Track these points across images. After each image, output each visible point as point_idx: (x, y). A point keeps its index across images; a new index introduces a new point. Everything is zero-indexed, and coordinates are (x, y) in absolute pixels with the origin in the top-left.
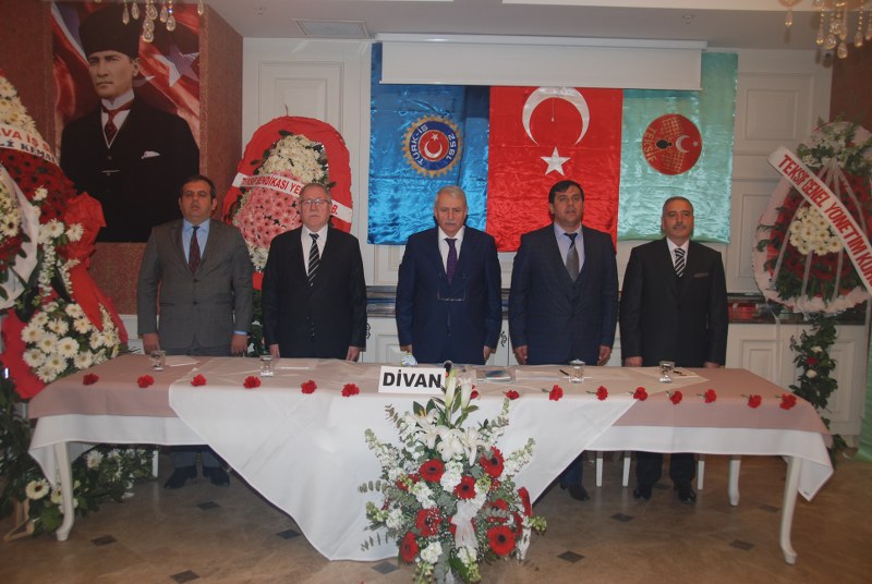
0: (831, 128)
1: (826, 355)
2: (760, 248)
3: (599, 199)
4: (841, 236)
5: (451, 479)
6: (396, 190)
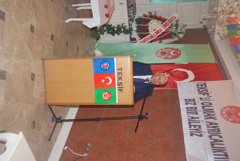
0: (184, 28)
1: (121, 32)
4: (154, 33)
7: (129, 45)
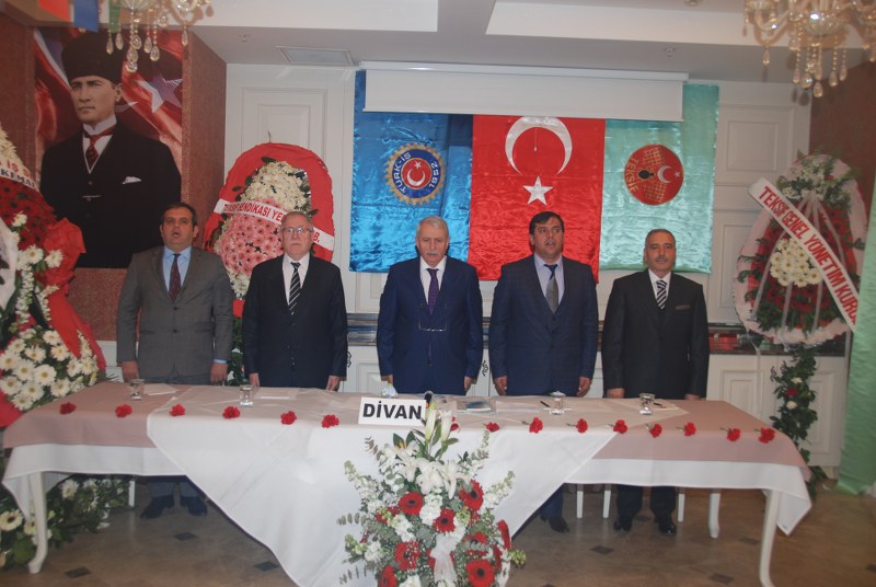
0: (811, 161)
1: (806, 387)
2: (741, 279)
3: (580, 229)
4: (820, 268)
5: (430, 513)
6: (379, 217)
7: (862, 361)
